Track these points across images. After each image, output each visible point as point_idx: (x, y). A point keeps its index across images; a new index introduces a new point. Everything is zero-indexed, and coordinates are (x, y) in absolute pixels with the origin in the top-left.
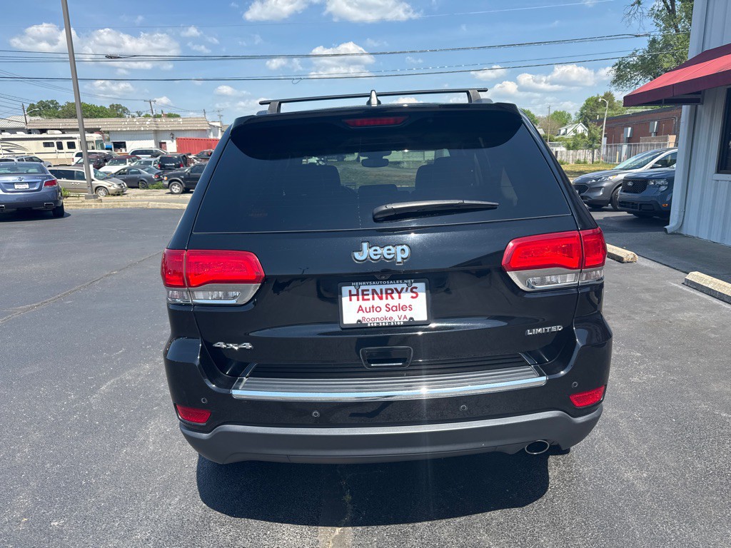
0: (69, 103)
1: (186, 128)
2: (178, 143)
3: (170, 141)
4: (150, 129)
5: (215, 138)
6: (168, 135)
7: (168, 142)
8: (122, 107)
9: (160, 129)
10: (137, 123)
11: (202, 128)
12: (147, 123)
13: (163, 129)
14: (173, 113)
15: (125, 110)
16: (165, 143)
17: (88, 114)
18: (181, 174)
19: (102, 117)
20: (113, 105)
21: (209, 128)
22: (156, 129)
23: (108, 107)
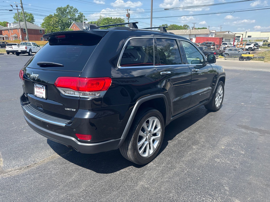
0: (171, 25)
1: (201, 33)
2: (196, 39)
3: (194, 38)
4: (188, 34)
5: (211, 37)
6: (194, 36)
7: (193, 38)
8: (187, 26)
9: (192, 34)
10: (184, 32)
11: (207, 33)
12: (188, 31)
13: (193, 34)
14: (205, 27)
15: (188, 26)
16: (192, 39)
17: (175, 28)
18: (189, 51)
19: (180, 29)
20: (184, 25)
21: (209, 33)
22: (190, 33)
23: (183, 26)
